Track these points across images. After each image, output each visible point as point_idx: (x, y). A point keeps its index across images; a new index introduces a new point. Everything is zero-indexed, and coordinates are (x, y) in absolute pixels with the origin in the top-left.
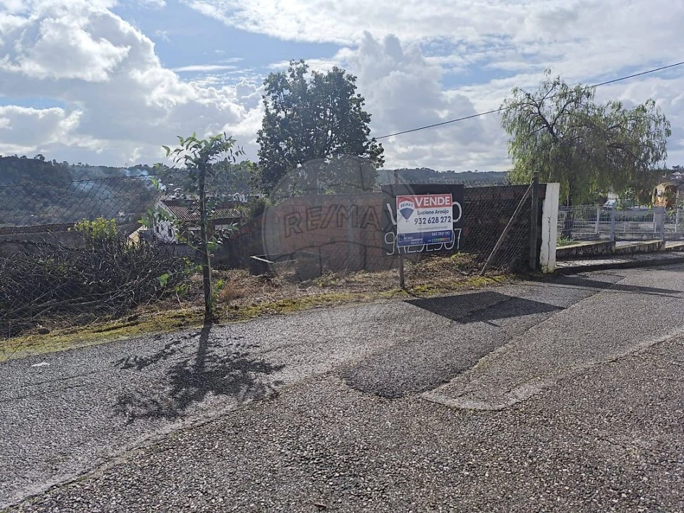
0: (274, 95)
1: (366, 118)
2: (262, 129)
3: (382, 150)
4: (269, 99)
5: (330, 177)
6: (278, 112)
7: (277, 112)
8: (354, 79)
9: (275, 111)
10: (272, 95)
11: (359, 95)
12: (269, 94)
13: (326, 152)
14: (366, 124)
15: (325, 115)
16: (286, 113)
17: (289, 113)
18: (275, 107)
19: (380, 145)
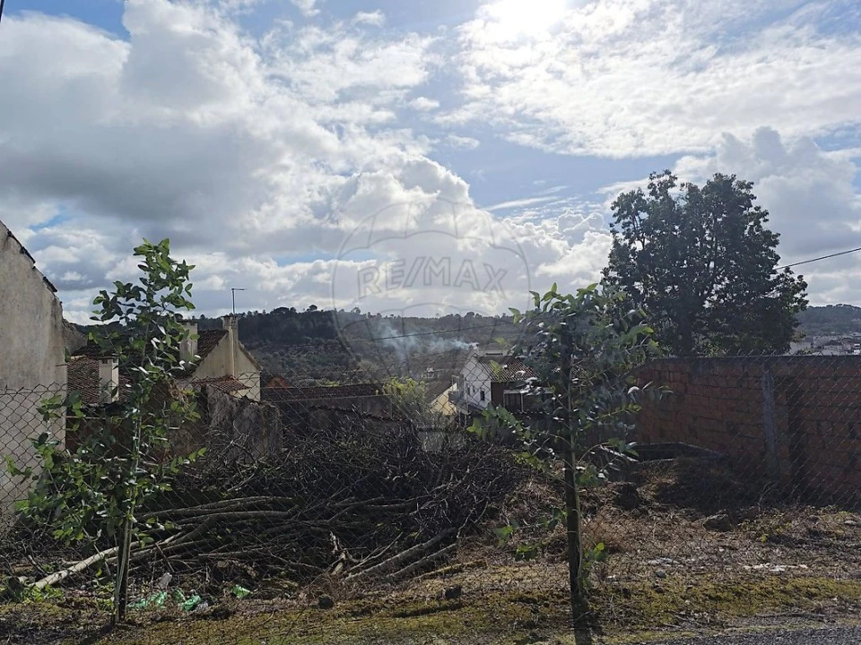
0: (626, 220)
1: (771, 239)
2: (608, 266)
3: (805, 285)
4: (618, 227)
5: (714, 328)
6: (632, 241)
7: (630, 243)
8: (749, 187)
9: (627, 241)
10: (622, 221)
11: (757, 208)
12: (619, 221)
13: (706, 292)
14: (771, 248)
15: (703, 240)
16: (643, 243)
17: (647, 242)
18: (628, 236)
19: (800, 277)
